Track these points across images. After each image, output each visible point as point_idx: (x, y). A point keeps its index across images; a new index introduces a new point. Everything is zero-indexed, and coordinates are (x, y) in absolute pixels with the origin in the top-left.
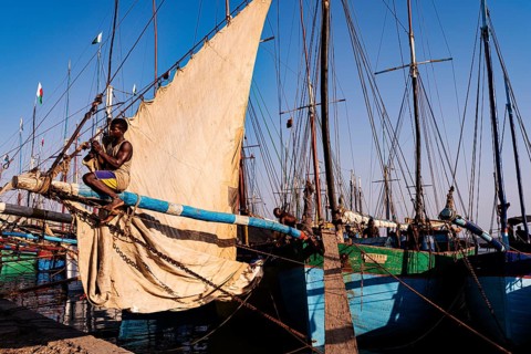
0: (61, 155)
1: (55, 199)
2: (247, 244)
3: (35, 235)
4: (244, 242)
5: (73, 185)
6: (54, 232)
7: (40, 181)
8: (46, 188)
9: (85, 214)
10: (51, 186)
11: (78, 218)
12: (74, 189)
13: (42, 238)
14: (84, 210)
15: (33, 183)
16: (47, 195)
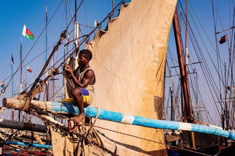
0: (37, 80)
1: (34, 114)
2: (195, 148)
3: (26, 143)
4: (191, 145)
5: (47, 103)
6: (43, 140)
7: (23, 101)
8: (27, 106)
9: (57, 125)
10: (31, 104)
11: (51, 129)
12: (48, 106)
13: (31, 145)
14: (56, 122)
15: (17, 102)
16: (28, 111)
